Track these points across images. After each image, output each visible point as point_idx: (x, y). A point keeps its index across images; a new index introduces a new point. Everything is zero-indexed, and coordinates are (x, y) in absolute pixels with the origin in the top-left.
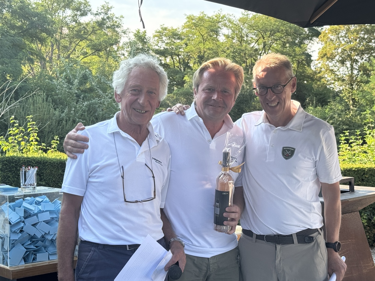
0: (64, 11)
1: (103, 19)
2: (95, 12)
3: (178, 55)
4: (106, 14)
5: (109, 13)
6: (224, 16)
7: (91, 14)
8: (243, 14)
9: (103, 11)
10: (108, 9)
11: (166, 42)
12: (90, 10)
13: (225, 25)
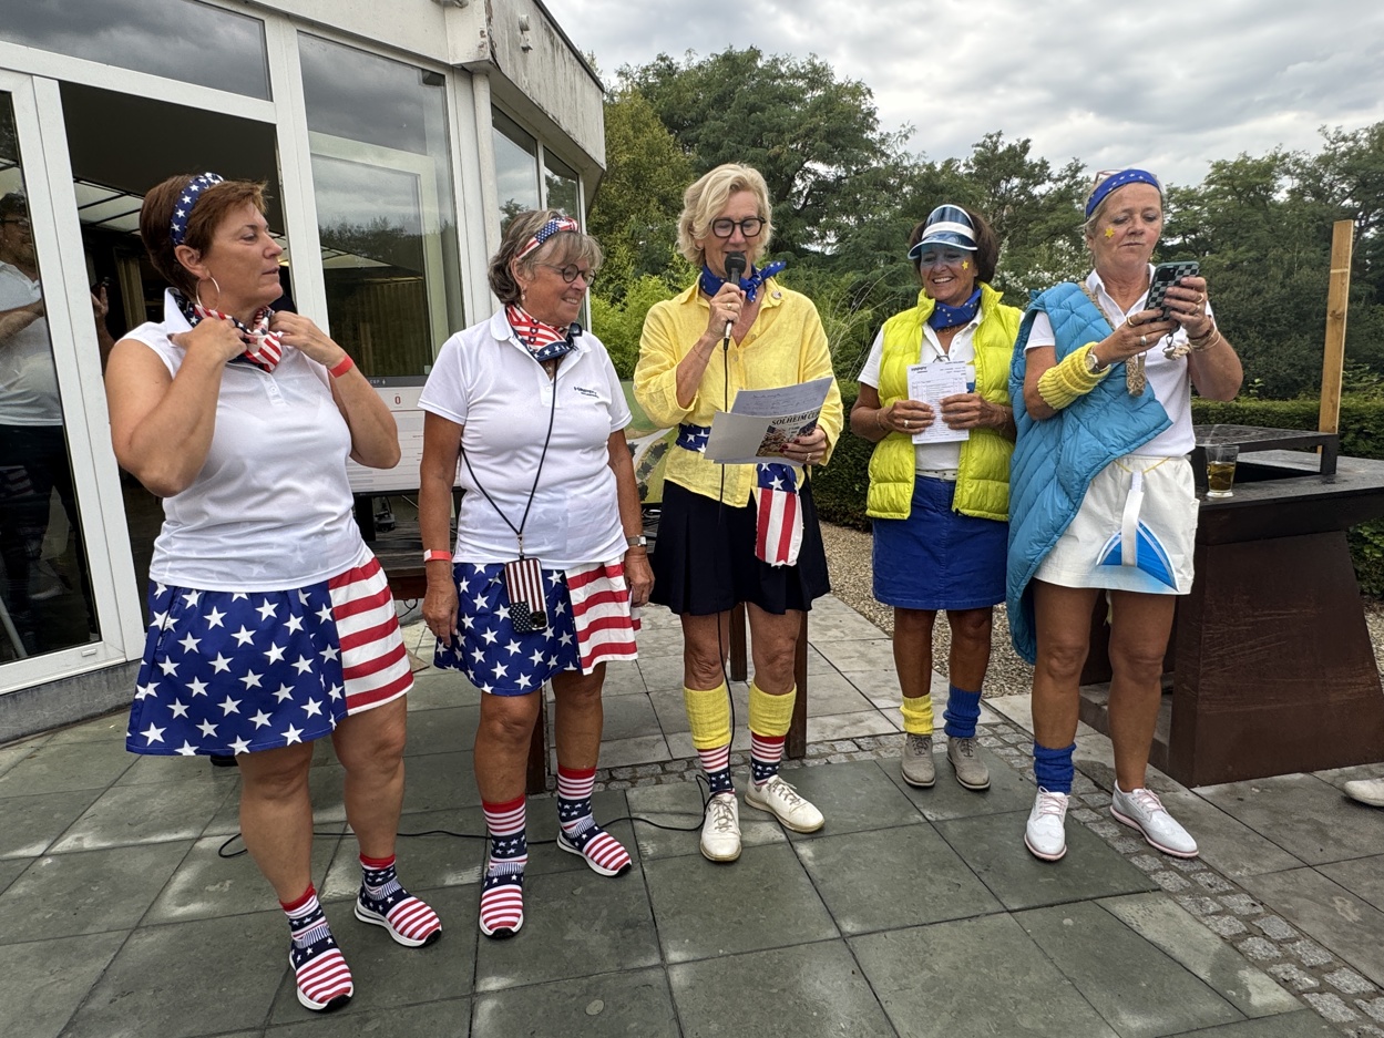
0: (1008, 181)
1: (1069, 187)
2: (1055, 176)
3: (1194, 231)
4: (1073, 177)
5: (1079, 174)
6: (1286, 156)
7: (1050, 180)
8: (1326, 148)
9: (1068, 173)
10: (1078, 170)
11: (1175, 210)
12: (1049, 175)
13: (1287, 172)
